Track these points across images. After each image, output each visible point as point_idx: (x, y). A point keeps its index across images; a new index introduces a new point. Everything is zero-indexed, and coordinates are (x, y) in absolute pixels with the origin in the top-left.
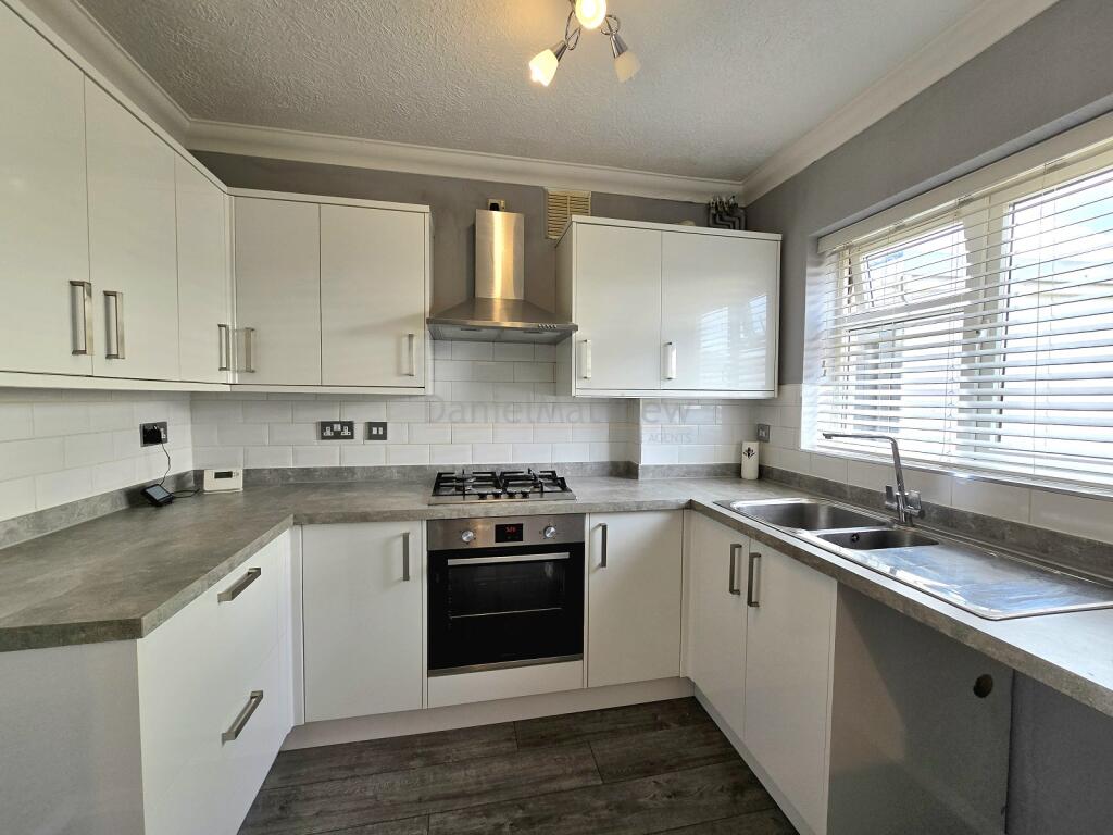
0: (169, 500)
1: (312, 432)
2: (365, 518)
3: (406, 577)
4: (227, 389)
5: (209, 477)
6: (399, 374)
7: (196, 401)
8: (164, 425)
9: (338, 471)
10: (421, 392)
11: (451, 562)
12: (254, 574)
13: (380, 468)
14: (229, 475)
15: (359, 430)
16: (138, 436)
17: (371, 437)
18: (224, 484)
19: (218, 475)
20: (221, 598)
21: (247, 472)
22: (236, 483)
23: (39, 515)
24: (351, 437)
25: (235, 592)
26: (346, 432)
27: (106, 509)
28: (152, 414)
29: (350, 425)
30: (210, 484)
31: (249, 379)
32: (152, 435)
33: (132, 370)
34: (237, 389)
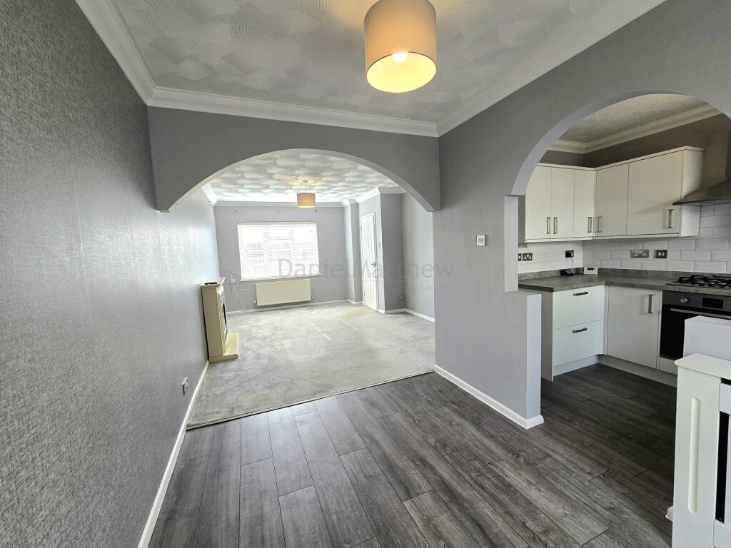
0: (572, 275)
1: (628, 255)
2: (632, 286)
3: (650, 312)
4: (591, 239)
5: (586, 269)
6: (664, 228)
7: (584, 243)
8: (573, 251)
9: (640, 272)
10: (676, 235)
11: (672, 309)
12: (587, 293)
13: (662, 272)
14: (592, 269)
15: (652, 254)
16: (564, 254)
17: (657, 257)
18: (591, 272)
19: (589, 269)
20: (574, 295)
21: (599, 269)
22: (595, 272)
23: (540, 272)
24: (648, 257)
25: (578, 294)
26: (645, 255)
27: (554, 274)
28: (569, 248)
29: (647, 252)
30: (586, 272)
31: (599, 234)
32: (569, 254)
33: (561, 236)
34: (596, 238)
